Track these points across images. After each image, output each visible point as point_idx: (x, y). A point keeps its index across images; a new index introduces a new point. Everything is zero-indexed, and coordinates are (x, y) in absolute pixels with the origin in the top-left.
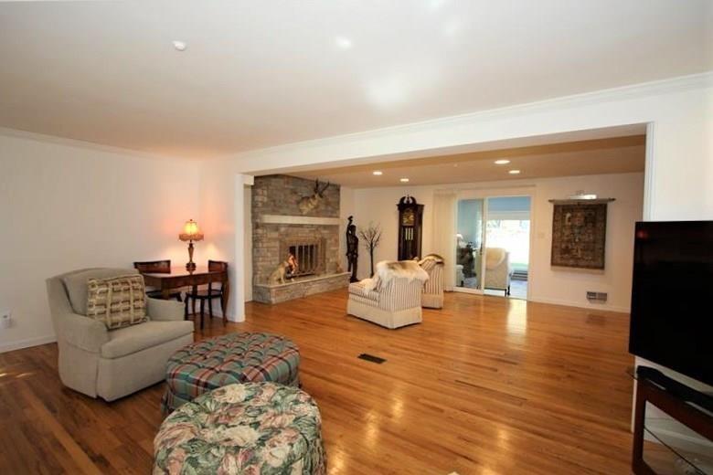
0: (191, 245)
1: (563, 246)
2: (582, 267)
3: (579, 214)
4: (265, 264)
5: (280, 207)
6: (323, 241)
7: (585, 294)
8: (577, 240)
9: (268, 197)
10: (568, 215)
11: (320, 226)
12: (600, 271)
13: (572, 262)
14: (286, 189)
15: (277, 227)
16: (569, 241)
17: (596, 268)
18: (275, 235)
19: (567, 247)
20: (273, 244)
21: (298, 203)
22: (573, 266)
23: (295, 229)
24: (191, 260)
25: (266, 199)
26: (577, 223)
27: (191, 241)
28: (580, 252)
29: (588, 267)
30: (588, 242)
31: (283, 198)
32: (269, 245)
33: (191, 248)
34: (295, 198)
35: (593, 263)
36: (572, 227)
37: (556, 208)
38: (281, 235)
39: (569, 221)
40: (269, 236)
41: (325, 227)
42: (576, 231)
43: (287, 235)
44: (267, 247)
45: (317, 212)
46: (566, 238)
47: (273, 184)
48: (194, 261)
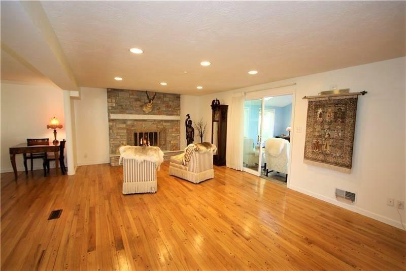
0: (55, 131)
1: (314, 141)
2: (330, 163)
3: (330, 110)
4: (116, 142)
5: (127, 109)
6: (164, 130)
7: (334, 191)
8: (327, 136)
9: (116, 103)
10: (320, 111)
11: (162, 121)
12: (348, 170)
13: (321, 157)
14: (131, 98)
15: (124, 121)
16: (320, 136)
17: (343, 165)
18: (124, 126)
19: (317, 143)
20: (122, 131)
21: (142, 106)
22: (322, 161)
23: (141, 123)
24: (56, 139)
25: (114, 105)
26: (327, 119)
27: (55, 129)
28: (328, 147)
29: (336, 164)
30: (336, 139)
31: (129, 104)
32: (118, 131)
33: (55, 132)
34: (138, 103)
35: (340, 161)
36: (322, 123)
37: (310, 103)
38: (128, 126)
39: (320, 117)
40: (117, 126)
41: (166, 121)
42: (326, 127)
43: (133, 126)
44: (117, 133)
45: (159, 112)
46: (317, 134)
47: (120, 96)
48: (57, 139)
